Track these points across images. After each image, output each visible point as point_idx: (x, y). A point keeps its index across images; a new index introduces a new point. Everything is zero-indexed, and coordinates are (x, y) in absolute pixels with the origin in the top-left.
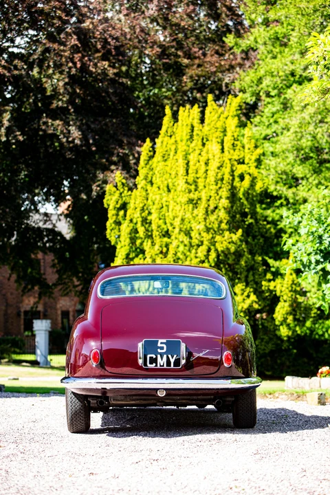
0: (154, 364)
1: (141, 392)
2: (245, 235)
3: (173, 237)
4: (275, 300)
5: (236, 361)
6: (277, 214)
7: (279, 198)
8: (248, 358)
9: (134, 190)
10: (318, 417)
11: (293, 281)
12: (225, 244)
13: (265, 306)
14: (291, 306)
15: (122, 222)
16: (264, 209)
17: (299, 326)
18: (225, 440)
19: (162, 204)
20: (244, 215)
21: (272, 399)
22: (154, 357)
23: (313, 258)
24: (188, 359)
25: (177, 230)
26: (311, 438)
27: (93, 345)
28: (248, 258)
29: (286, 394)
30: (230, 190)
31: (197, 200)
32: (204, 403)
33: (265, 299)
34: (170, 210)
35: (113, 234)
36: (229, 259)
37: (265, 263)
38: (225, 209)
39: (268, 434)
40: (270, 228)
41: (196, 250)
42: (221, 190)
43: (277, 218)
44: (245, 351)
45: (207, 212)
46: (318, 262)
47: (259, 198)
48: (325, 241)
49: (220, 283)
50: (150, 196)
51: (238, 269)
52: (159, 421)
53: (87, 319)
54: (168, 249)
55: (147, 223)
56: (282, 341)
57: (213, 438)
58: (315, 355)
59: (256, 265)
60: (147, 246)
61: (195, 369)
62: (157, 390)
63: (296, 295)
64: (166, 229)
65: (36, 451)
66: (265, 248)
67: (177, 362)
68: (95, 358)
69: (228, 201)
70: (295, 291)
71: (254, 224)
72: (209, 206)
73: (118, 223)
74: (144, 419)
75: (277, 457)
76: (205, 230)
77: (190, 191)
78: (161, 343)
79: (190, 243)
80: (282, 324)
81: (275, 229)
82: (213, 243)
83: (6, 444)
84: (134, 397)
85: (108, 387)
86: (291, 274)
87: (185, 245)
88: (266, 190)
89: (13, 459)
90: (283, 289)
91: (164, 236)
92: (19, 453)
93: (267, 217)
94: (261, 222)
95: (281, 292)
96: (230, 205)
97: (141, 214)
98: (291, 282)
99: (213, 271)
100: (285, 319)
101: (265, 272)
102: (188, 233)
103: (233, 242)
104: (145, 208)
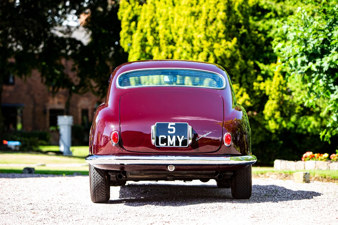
0: (165, 144)
1: (153, 167)
2: (239, 43)
3: (177, 45)
4: (264, 98)
5: (235, 141)
6: (267, 25)
7: (268, 11)
8: (245, 140)
9: (144, 5)
10: (304, 192)
11: (280, 82)
12: (222, 50)
13: (256, 104)
14: (278, 103)
15: (134, 31)
16: (256, 20)
17: (285, 120)
18: (226, 207)
19: (168, 17)
20: (239, 26)
21: (264, 178)
22: (165, 137)
23: (299, 60)
24: (194, 139)
25: (181, 39)
26: (299, 206)
27: (113, 128)
28: (241, 63)
29: (275, 174)
30: (226, 4)
31: (198, 13)
32: (207, 177)
33: (256, 97)
34: (175, 21)
35: (126, 43)
36: (225, 63)
37: (256, 67)
38: (222, 20)
39: (262, 203)
40: (261, 37)
41: (197, 55)
42: (219, 4)
43: (267, 28)
44: (243, 133)
45: (207, 23)
46: (303, 63)
47: (251, 11)
48: (310, 44)
49: (220, 76)
50: (158, 10)
51: (233, 72)
52: (169, 194)
53: (107, 106)
54: (173, 56)
55: (155, 33)
56: (271, 133)
57: (215, 206)
58: (298, 146)
59: (249, 69)
60: (155, 52)
61: (200, 148)
62: (167, 165)
63: (283, 93)
64: (171, 38)
65: (64, 216)
66: (257, 53)
67: (185, 142)
68: (114, 138)
69: (224, 14)
70: (282, 91)
71: (247, 33)
72: (208, 18)
73: (131, 33)
74: (155, 192)
75: (271, 220)
76: (205, 38)
77: (192, 5)
78: (171, 126)
79: (192, 50)
80: (270, 119)
81: (265, 37)
82: (212, 49)
83: (38, 211)
84: (148, 172)
85: (126, 163)
86: (279, 76)
87: (188, 52)
88: (257, 4)
89: (45, 222)
90: (272, 89)
91: (170, 44)
92: (50, 218)
93: (258, 27)
94: (253, 32)
95: (270, 91)
96: (226, 17)
97: (150, 25)
98: (278, 83)
99: (215, 66)
100: (273, 115)
101: (256, 75)
102: (190, 41)
103: (228, 49)
104: (154, 20)
